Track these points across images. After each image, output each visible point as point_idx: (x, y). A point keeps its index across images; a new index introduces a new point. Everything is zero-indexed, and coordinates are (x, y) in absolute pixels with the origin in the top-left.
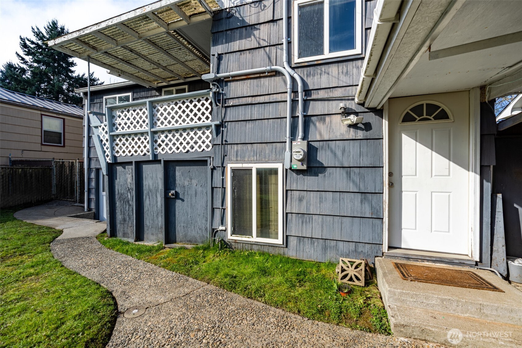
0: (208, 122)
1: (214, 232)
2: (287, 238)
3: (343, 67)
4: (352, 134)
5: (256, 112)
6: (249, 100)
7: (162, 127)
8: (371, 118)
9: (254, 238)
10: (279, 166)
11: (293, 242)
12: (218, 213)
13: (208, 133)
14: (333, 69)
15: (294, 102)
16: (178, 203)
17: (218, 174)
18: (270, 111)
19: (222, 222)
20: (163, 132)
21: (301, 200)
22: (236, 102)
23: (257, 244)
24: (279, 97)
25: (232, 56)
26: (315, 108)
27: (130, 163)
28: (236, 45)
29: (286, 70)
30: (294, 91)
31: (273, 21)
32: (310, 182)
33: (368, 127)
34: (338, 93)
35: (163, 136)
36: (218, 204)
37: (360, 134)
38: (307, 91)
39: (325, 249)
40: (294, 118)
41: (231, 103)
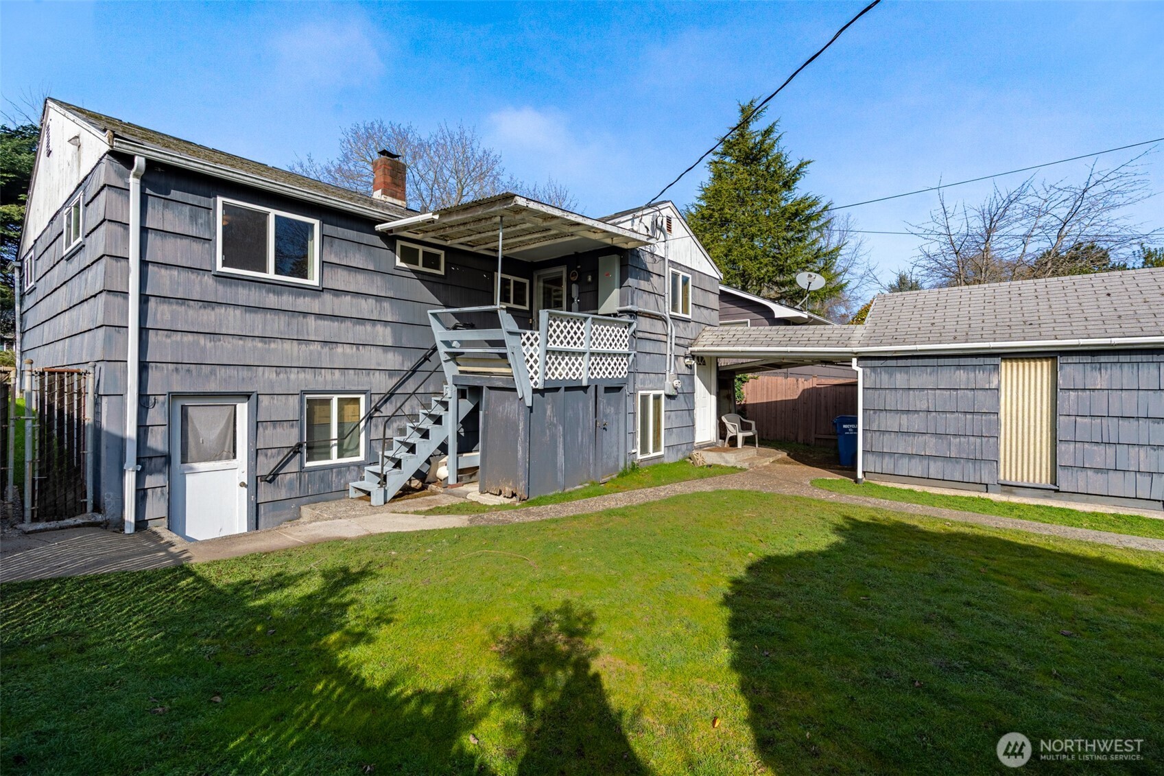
0: (626, 350)
6: (649, 335)
7: (594, 348)
9: (651, 454)
10: (663, 393)
13: (625, 360)
14: (683, 324)
17: (631, 401)
20: (594, 354)
23: (652, 459)
25: (640, 293)
40: (670, 355)
41: (639, 335)
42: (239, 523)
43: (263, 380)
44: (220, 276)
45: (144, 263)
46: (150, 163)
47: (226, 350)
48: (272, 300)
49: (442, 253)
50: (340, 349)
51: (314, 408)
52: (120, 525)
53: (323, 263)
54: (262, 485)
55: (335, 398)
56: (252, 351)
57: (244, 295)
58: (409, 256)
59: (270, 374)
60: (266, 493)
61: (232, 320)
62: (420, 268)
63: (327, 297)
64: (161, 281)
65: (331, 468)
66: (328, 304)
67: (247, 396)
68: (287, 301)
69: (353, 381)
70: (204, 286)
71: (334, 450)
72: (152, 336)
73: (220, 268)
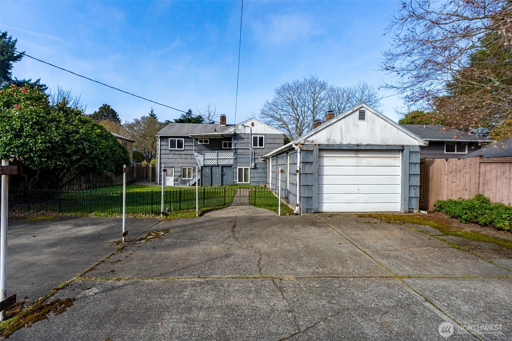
0: (233, 157)
1: (234, 182)
2: (250, 182)
3: (261, 149)
4: (262, 162)
5: (244, 156)
6: (242, 154)
7: (220, 158)
8: (266, 159)
9: (243, 182)
10: (249, 168)
11: (251, 183)
12: (235, 178)
13: (232, 160)
14: (259, 149)
15: (252, 155)
16: (224, 176)
17: (235, 169)
18: (247, 156)
19: (236, 179)
20: (220, 159)
21: (253, 174)
22: (239, 154)
23: (244, 184)
24: (249, 154)
25: (239, 144)
26: (256, 157)
27: (209, 166)
28: (239, 142)
29: (251, 149)
30: (252, 153)
31: (248, 138)
32: (255, 171)
33: (265, 161)
34: (260, 154)
35: (220, 160)
36: (235, 175)
37: (264, 162)
38: (254, 153)
39: (258, 183)
40: (252, 158)
41: (238, 154)
42: (173, 185)
43: (175, 165)
44: (170, 150)
45: (160, 150)
46: (160, 137)
47: (171, 161)
48: (177, 153)
49: (209, 140)
50: (188, 160)
51: (184, 170)
52: (157, 184)
53: (185, 146)
54: (175, 181)
55: (187, 168)
56: (174, 161)
57: (173, 152)
58: (201, 141)
59: (176, 164)
60: (176, 182)
61: (171, 156)
62: (203, 143)
63: (185, 151)
64: (163, 152)
65: (186, 180)
66: (185, 152)
67: (173, 167)
68: (179, 153)
69: (190, 165)
70: (168, 152)
71: (187, 177)
72: (162, 159)
73: (169, 149)
